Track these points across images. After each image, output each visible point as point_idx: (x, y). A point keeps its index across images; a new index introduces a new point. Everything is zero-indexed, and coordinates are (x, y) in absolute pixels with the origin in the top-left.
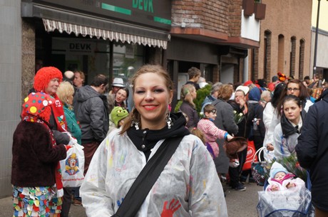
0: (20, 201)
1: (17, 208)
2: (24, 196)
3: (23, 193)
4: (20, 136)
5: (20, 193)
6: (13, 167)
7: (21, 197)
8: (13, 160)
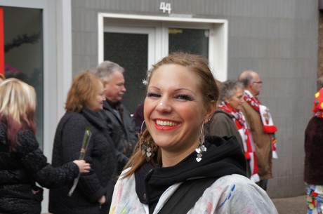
0: (313, 199)
1: (311, 206)
2: (317, 194)
3: (316, 191)
4: (312, 133)
5: (312, 191)
6: (306, 165)
7: (314, 195)
8: (306, 157)
